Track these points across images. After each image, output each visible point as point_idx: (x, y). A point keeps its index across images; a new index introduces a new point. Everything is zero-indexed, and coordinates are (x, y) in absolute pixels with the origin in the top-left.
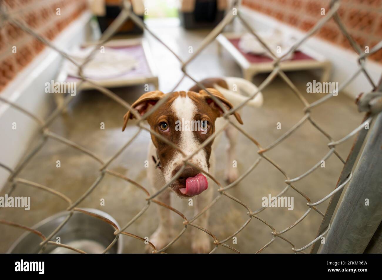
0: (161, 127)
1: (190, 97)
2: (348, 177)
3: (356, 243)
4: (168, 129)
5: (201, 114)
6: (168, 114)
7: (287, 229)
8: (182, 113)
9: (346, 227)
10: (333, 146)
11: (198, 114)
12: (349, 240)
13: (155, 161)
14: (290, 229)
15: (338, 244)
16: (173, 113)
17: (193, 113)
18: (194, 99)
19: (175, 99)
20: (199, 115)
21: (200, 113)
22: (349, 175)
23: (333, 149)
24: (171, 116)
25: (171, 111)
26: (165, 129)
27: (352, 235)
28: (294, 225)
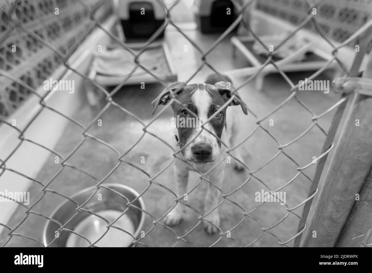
0: (183, 114)
1: (206, 90)
2: (330, 147)
3: (339, 205)
4: (189, 115)
5: (216, 105)
6: (189, 103)
7: (281, 188)
8: (200, 103)
9: (331, 190)
10: (316, 119)
11: (212, 105)
12: (333, 201)
13: (177, 140)
14: (283, 188)
15: (325, 206)
16: (193, 102)
17: (209, 103)
18: (210, 92)
19: (195, 91)
20: (214, 105)
21: (214, 104)
22: (331, 146)
23: (315, 122)
24: (191, 105)
25: (191, 101)
26: (186, 115)
27: (336, 197)
28: (285, 185)
